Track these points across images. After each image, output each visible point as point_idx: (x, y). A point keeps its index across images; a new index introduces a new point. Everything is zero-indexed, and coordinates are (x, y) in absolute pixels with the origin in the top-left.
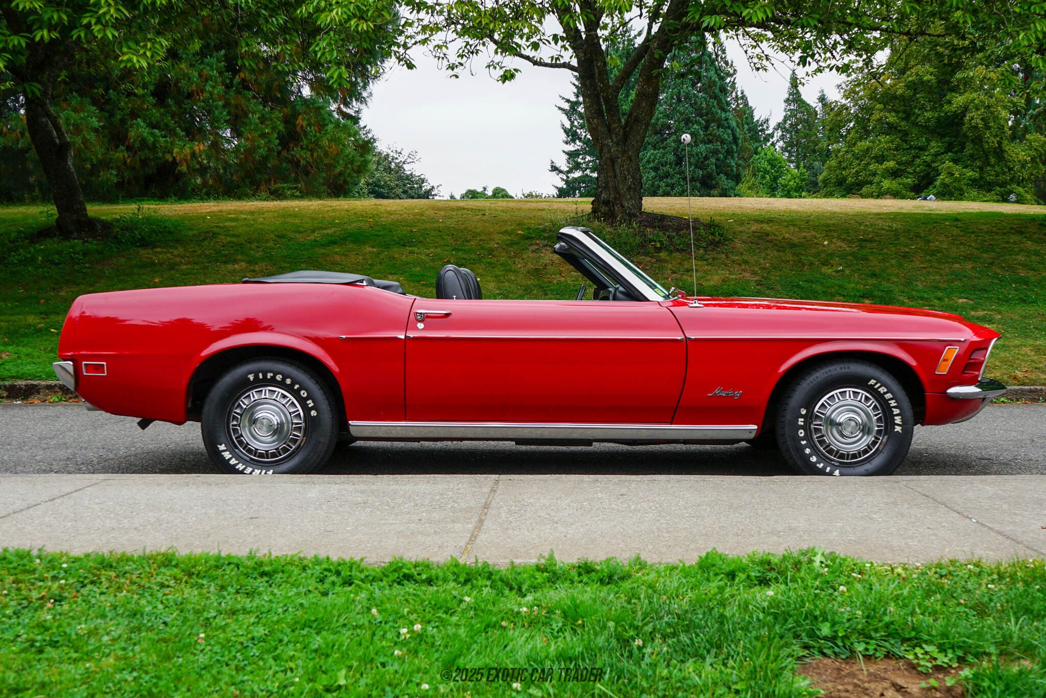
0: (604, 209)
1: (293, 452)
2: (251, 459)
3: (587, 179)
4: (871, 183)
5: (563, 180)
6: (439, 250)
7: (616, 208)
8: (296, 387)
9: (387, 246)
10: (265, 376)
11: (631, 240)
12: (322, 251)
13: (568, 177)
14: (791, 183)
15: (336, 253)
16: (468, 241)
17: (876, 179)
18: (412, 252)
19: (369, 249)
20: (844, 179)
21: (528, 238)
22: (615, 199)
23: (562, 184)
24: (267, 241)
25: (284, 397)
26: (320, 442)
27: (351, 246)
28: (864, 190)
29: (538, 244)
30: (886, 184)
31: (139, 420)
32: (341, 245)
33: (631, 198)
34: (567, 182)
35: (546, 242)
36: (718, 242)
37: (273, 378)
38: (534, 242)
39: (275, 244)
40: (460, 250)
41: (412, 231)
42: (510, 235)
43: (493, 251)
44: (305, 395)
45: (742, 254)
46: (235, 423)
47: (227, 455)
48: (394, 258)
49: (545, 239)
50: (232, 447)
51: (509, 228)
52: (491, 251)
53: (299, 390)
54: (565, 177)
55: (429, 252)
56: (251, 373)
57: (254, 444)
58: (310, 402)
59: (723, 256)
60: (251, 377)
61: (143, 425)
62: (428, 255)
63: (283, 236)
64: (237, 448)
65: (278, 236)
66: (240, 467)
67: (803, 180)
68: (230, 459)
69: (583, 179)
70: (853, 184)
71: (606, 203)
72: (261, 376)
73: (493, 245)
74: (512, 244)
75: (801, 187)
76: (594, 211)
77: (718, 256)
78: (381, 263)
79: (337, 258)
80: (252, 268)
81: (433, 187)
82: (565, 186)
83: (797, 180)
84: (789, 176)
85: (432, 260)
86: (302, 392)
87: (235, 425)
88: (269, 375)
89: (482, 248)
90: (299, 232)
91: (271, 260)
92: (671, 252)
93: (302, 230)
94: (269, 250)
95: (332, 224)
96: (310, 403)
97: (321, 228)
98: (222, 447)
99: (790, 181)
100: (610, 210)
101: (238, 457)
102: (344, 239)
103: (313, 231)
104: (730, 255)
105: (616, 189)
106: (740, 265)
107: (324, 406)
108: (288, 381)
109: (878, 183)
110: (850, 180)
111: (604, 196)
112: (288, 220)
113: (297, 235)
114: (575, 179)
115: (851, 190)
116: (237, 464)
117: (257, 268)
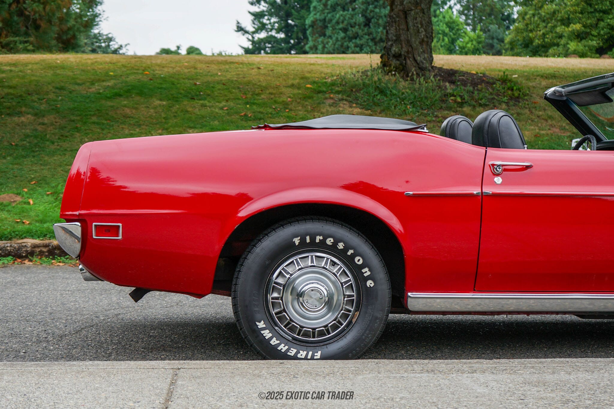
0: (394, 63)
1: (343, 330)
2: (294, 338)
3: (273, 40)
4: (558, 45)
5: (249, 40)
6: (231, 104)
7: (408, 62)
8: (350, 252)
9: (176, 99)
10: (313, 239)
11: (432, 95)
12: (109, 103)
13: (253, 37)
14: (469, 45)
15: (125, 106)
16: (258, 94)
17: (563, 41)
18: (203, 106)
19: (157, 102)
20: (531, 41)
21: (320, 92)
22: (408, 52)
23: (249, 45)
24: (47, 93)
25: (334, 264)
26: (377, 318)
27: (138, 98)
28: (551, 51)
29: (332, 98)
30: (572, 46)
31: (130, 289)
32: (127, 97)
33: (424, 52)
34: (253, 42)
35: (340, 96)
36: (518, 97)
37: (323, 242)
38: (327, 95)
39: (57, 96)
40: (254, 104)
41: (195, 84)
42: (299, 88)
43: (287, 104)
44: (361, 262)
45: (545, 110)
46: (275, 295)
47: (267, 334)
48: (187, 111)
49: (338, 92)
50: (272, 324)
51: (296, 82)
52: (285, 105)
53: (353, 256)
54: (250, 37)
55: (221, 105)
56: (297, 237)
57: (299, 320)
58: (366, 269)
59: (527, 111)
60: (297, 241)
61: (137, 296)
62: (222, 108)
63: (62, 88)
64: (276, 325)
65: (57, 88)
66: (283, 348)
67: (479, 43)
68: (271, 338)
69: (269, 39)
70: (538, 46)
71: (397, 56)
72: (308, 240)
73: (284, 98)
74: (306, 98)
75: (478, 49)
76: (384, 64)
77: (522, 111)
78: (175, 116)
79: (128, 111)
80: (40, 120)
81: (121, 46)
82: (251, 47)
83: (474, 43)
84: (467, 39)
85: (228, 114)
86: (357, 259)
87: (277, 298)
88: (318, 238)
89: (276, 102)
90: (79, 84)
91: (58, 112)
92: (474, 107)
93: (79, 81)
94: (53, 103)
95: (106, 77)
96: (366, 272)
97: (99, 80)
98: (261, 325)
99: (467, 43)
100: (401, 64)
101: (280, 337)
102: (128, 91)
103: (92, 83)
104: (533, 110)
105: (408, 42)
106: (546, 120)
107: (382, 275)
108: (341, 246)
109: (565, 46)
110: (537, 42)
111: (395, 49)
112: (58, 72)
113: (77, 87)
114: (261, 41)
115: (537, 52)
116: (279, 345)
117: (46, 121)
